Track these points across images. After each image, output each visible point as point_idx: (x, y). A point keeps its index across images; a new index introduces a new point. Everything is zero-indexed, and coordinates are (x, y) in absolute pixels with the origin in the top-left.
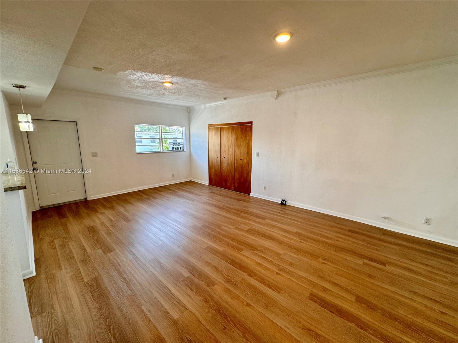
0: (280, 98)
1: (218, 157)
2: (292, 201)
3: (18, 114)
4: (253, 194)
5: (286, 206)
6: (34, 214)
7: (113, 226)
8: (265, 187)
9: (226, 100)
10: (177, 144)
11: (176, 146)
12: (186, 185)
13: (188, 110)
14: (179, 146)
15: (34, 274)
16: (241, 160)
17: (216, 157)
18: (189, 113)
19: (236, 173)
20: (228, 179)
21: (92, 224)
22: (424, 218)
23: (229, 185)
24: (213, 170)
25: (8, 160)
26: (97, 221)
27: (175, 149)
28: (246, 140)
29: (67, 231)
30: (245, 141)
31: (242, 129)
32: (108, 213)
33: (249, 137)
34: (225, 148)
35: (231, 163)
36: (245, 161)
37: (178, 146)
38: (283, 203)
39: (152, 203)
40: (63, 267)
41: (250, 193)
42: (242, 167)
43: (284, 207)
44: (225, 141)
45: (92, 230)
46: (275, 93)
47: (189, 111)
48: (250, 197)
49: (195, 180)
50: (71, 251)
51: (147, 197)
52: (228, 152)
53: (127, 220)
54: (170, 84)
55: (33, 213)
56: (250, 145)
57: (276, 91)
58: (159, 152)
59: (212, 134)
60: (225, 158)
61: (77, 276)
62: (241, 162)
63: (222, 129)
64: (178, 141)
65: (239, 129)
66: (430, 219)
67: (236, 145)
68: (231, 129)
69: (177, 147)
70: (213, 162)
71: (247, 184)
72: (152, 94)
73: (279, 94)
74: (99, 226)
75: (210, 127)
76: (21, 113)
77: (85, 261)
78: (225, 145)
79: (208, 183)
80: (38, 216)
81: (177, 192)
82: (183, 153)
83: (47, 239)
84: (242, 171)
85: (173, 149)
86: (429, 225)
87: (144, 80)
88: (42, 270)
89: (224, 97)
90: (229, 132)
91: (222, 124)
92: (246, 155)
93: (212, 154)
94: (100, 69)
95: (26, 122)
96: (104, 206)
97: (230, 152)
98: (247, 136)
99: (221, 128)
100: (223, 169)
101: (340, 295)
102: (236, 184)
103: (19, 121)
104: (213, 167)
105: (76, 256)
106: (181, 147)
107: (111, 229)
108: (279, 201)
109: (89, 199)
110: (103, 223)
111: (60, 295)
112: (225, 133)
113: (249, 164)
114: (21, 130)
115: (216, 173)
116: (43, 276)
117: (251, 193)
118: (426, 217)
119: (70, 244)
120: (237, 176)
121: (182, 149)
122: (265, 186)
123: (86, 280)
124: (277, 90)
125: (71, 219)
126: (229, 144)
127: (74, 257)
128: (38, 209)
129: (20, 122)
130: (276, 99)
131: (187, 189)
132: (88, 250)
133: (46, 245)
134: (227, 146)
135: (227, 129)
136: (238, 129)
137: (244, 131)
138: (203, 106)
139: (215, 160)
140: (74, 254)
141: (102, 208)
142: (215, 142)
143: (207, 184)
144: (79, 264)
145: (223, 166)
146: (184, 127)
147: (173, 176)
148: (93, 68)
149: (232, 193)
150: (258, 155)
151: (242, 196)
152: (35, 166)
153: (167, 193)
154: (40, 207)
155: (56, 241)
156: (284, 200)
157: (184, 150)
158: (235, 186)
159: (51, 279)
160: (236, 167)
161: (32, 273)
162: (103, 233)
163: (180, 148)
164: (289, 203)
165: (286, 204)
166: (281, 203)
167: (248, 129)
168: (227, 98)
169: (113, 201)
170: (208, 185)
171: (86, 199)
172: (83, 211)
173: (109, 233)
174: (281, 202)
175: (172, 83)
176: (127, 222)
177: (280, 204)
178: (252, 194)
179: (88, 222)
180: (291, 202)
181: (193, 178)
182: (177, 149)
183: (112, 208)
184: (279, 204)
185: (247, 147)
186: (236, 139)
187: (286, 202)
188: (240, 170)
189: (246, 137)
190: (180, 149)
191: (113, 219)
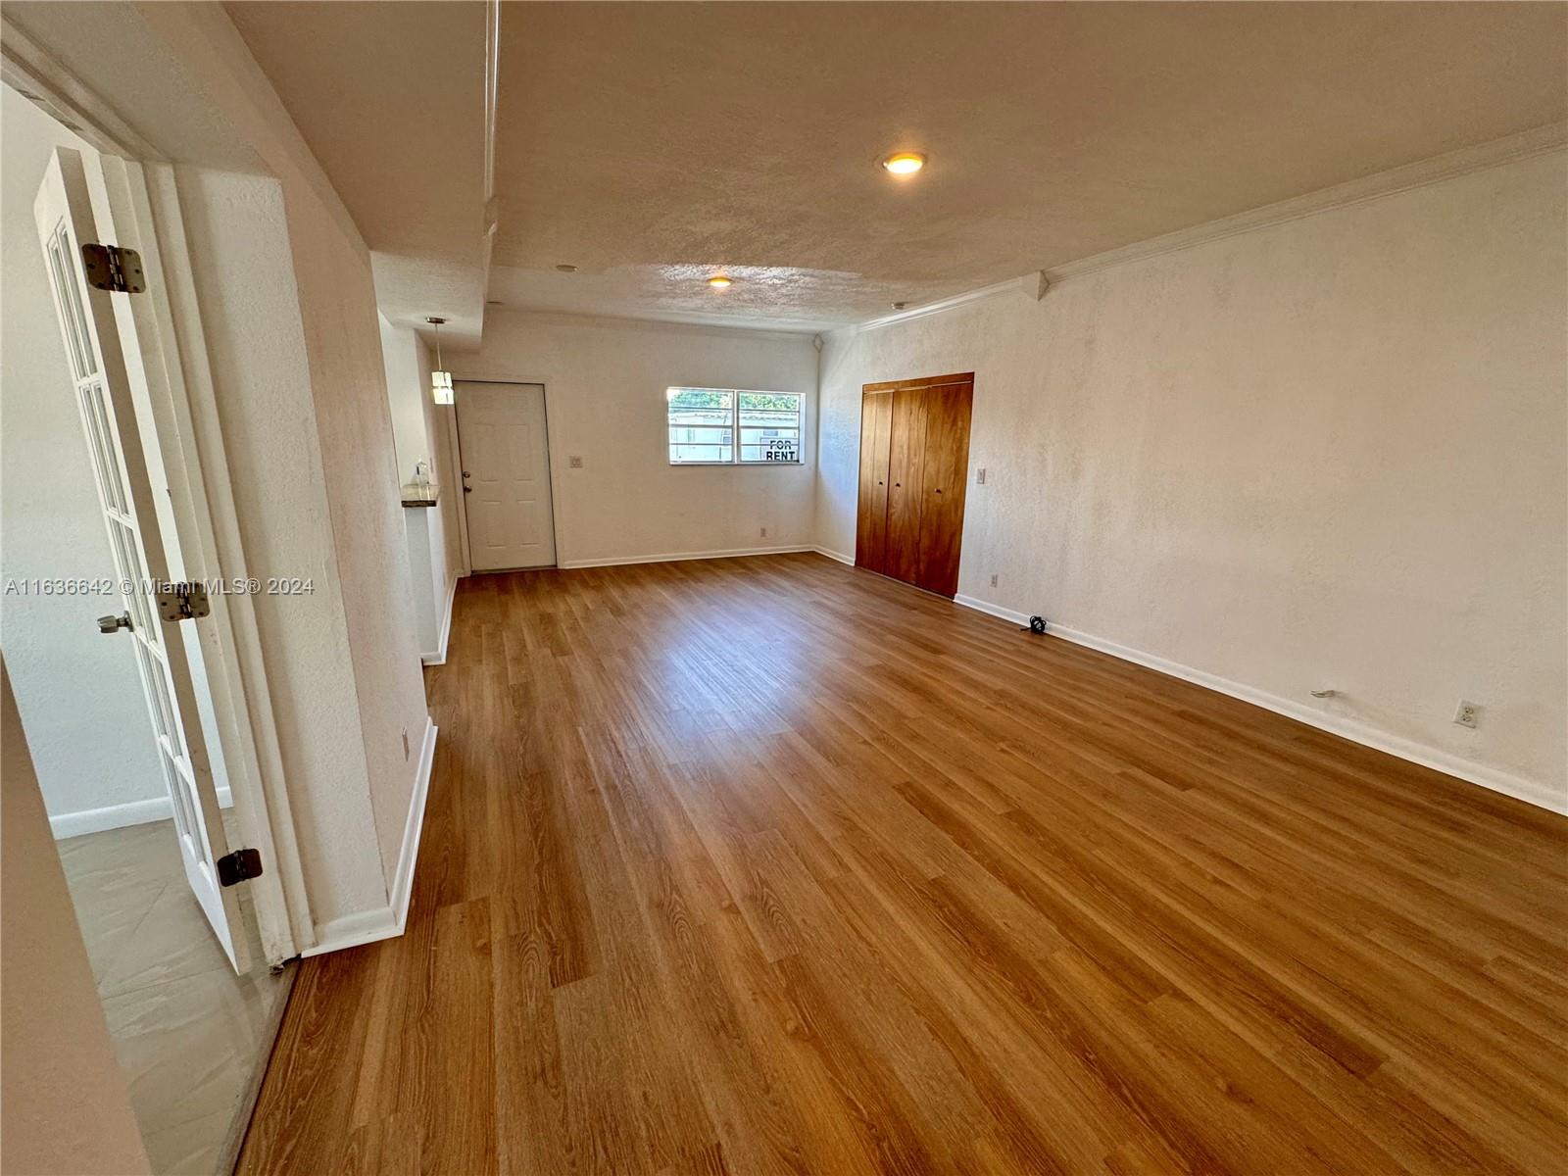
0: (1053, 295)
1: (881, 483)
2: (1062, 625)
3: (433, 374)
4: (964, 597)
5: (1045, 638)
6: (461, 582)
7: (586, 619)
8: (993, 578)
9: (901, 308)
10: (781, 444)
11: (778, 450)
12: (794, 560)
13: (818, 342)
14: (788, 450)
15: (443, 661)
16: (938, 491)
17: (876, 482)
18: (819, 352)
19: (924, 532)
20: (904, 549)
21: (550, 610)
22: (1460, 701)
23: (904, 566)
24: (868, 521)
25: (420, 461)
26: (562, 607)
27: (776, 456)
28: (956, 431)
29: (505, 615)
30: (952, 434)
31: (946, 397)
32: (588, 598)
33: (963, 421)
34: (902, 454)
35: (914, 501)
36: (949, 495)
37: (783, 450)
38: (1037, 628)
39: (686, 589)
40: (484, 662)
41: (956, 592)
42: (940, 514)
43: (1036, 640)
44: (902, 434)
45: (547, 620)
46: (1035, 279)
47: (819, 347)
48: (954, 606)
49: (824, 548)
50: (503, 645)
51: (682, 576)
52: (908, 468)
53: (617, 612)
54: (728, 284)
55: (459, 579)
56: (965, 447)
57: (1039, 273)
58: (730, 465)
59: (873, 410)
60: (898, 485)
61: (501, 677)
62: (938, 498)
63: (897, 396)
64: (784, 435)
65: (940, 395)
66: (1480, 708)
67: (930, 447)
68: (919, 396)
69: (781, 451)
70: (870, 496)
71: (950, 565)
72: (702, 307)
73: (1047, 284)
74: (562, 614)
75: (867, 392)
76: (437, 370)
77: (518, 660)
78: (902, 447)
79: (854, 559)
80: (467, 586)
81: (760, 574)
82: (796, 469)
83: (472, 622)
84: (939, 527)
85: (771, 457)
86: (1474, 727)
87: (664, 280)
88: (456, 659)
89: (896, 302)
90: (913, 407)
91: (897, 383)
92: (953, 476)
93: (867, 473)
94: (571, 268)
95: (442, 387)
96: (585, 584)
97: (913, 469)
98: (959, 419)
99: (894, 394)
100: (893, 517)
101: (976, 799)
102: (922, 567)
103: (434, 385)
104: (869, 513)
105: (507, 653)
106: (792, 453)
107: (581, 623)
108: (1025, 620)
109: (560, 567)
110: (571, 612)
111: (471, 693)
112: (903, 407)
113: (959, 503)
114: (437, 402)
115: (875, 529)
116: (454, 668)
117: (957, 595)
118: (1463, 702)
119: (504, 634)
120: (925, 542)
121: (795, 458)
122: (995, 574)
123: (511, 683)
124: (1042, 272)
125: (517, 596)
126: (912, 442)
127: (504, 651)
128: (469, 574)
129: (435, 387)
130: (1039, 299)
131: (788, 570)
132: (530, 647)
133: (467, 629)
134: (905, 447)
135: (909, 398)
136: (936, 399)
137: (951, 400)
138: (852, 330)
139: (875, 493)
140: (506, 648)
141: (579, 587)
142: (877, 435)
143: (851, 561)
144: (509, 663)
145: (892, 511)
146: (803, 395)
147: (763, 532)
148: (558, 267)
149: (908, 592)
150: (982, 475)
151: (932, 599)
152: (468, 482)
153: (733, 574)
154: (473, 572)
155: (483, 627)
156: (1039, 619)
157: (801, 462)
158: (917, 573)
159: (464, 672)
160: (924, 513)
161: (440, 659)
162: (564, 627)
163: (789, 456)
164: (1054, 628)
165: (1046, 631)
166: (1029, 626)
167: (962, 395)
168: (907, 303)
169: (607, 578)
170: (853, 565)
171: (556, 566)
172: (544, 587)
173: (574, 628)
174: (1032, 622)
175: (730, 280)
176: (615, 616)
177: (1025, 629)
178: (960, 598)
179: (546, 606)
180: (1060, 626)
181: (819, 543)
182: (779, 458)
183: (598, 588)
184: (1022, 630)
185: (957, 451)
186: (931, 427)
187: (1043, 626)
188: (935, 524)
189: (954, 422)
190: (789, 458)
191: (590, 607)
